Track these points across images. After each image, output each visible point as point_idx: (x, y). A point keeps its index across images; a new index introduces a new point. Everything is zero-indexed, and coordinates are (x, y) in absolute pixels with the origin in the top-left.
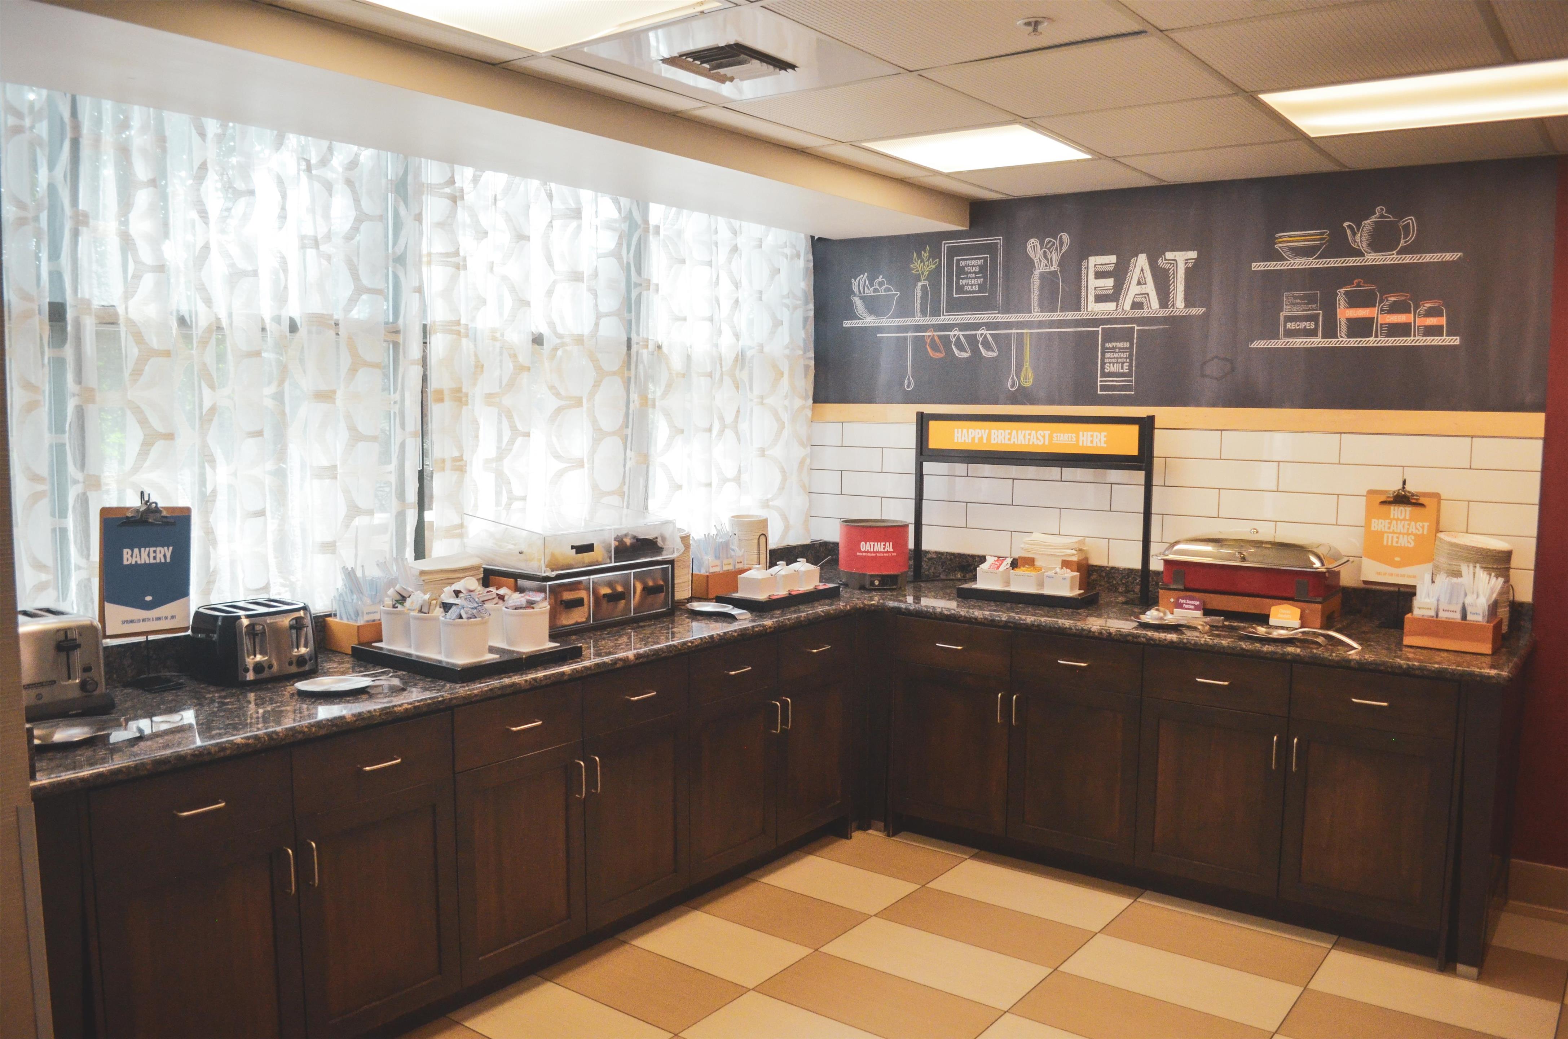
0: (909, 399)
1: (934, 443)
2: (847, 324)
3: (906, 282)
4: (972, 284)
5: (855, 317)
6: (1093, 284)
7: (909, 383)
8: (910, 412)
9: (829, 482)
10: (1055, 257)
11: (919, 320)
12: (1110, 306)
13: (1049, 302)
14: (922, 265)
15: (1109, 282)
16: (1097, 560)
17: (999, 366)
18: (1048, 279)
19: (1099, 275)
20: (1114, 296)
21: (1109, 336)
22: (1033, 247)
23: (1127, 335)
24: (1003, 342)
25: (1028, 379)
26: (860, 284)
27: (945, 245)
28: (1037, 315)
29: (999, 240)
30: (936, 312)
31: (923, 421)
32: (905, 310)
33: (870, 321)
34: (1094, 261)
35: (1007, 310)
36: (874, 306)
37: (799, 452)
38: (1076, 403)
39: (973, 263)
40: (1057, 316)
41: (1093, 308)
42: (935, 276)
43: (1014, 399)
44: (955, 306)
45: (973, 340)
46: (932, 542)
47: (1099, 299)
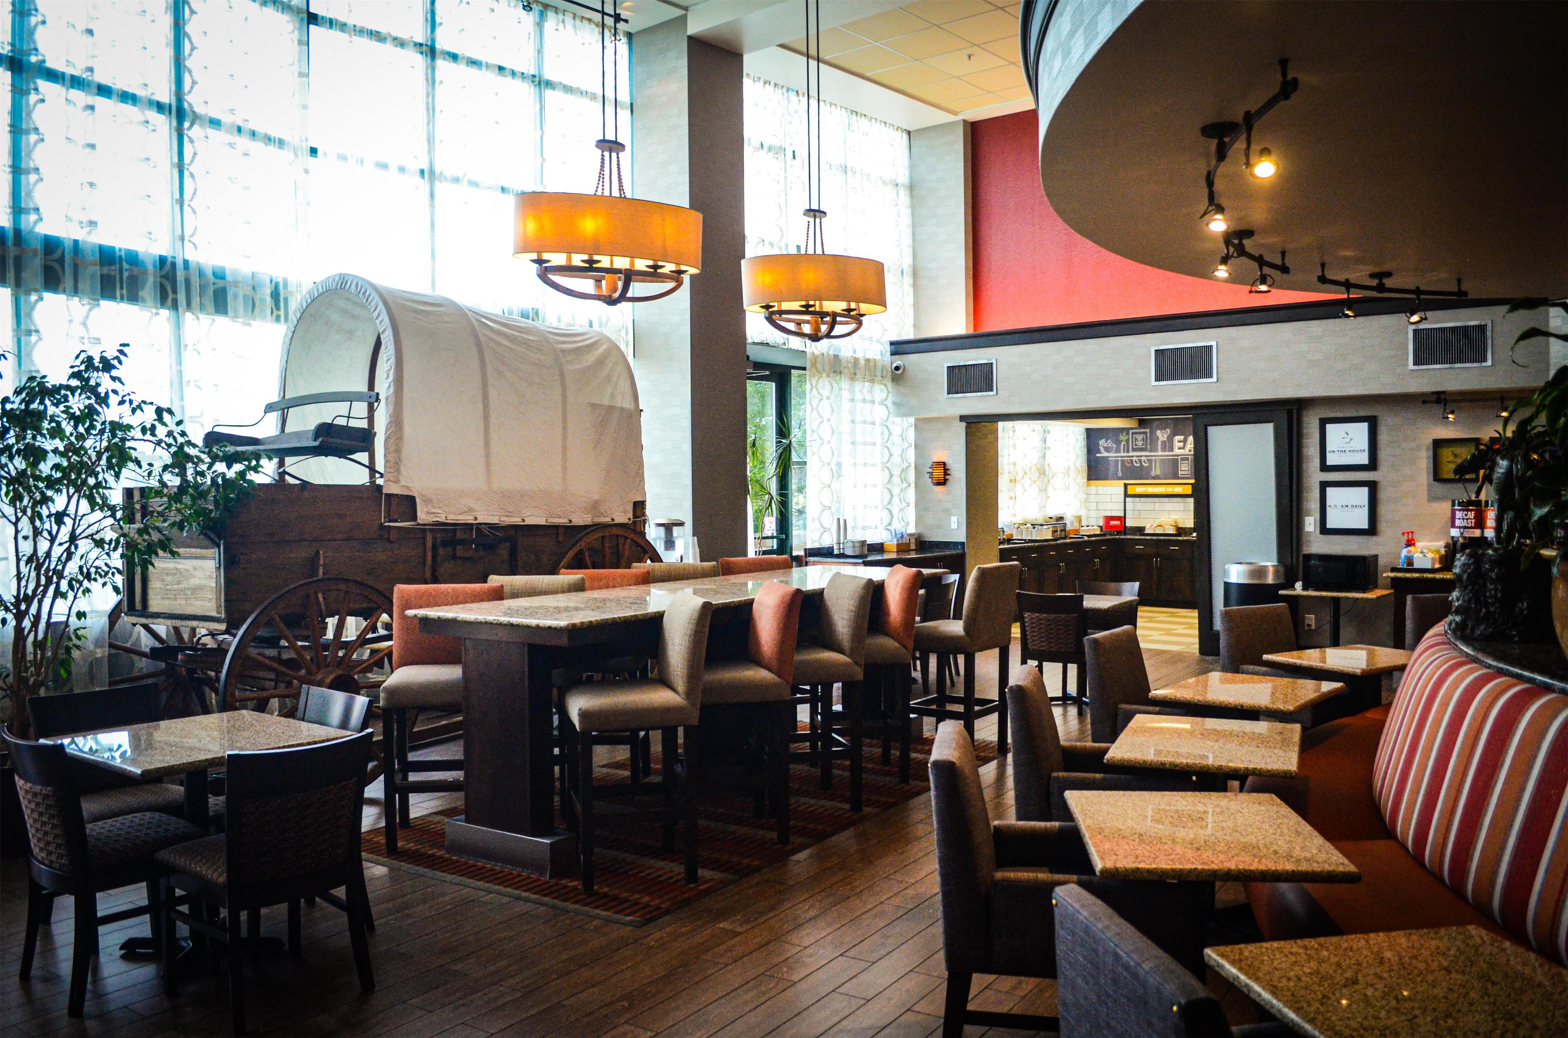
0: (1120, 479)
1: (1129, 492)
2: (1098, 455)
3: (1118, 442)
4: (1140, 444)
5: (1100, 453)
6: (1177, 445)
7: (1120, 474)
8: (1122, 482)
9: (1093, 506)
10: (1165, 436)
11: (1122, 454)
12: (1182, 451)
13: (1164, 449)
14: (1123, 437)
15: (1182, 444)
16: (1181, 526)
17: (1149, 468)
18: (1164, 443)
19: (1179, 442)
20: (1183, 448)
21: (1182, 459)
22: (1159, 433)
23: (1187, 459)
24: (1150, 461)
25: (1158, 472)
26: (1102, 442)
27: (1131, 431)
28: (1160, 453)
29: (1148, 430)
30: (1128, 452)
31: (1126, 485)
32: (1118, 451)
33: (1106, 454)
34: (1177, 438)
35: (1151, 451)
36: (1107, 449)
37: (1085, 496)
38: (1172, 479)
39: (1140, 437)
40: (1167, 453)
41: (1177, 451)
42: (1127, 441)
43: (1154, 478)
44: (1134, 450)
45: (1140, 461)
46: (1129, 523)
47: (1179, 448)
